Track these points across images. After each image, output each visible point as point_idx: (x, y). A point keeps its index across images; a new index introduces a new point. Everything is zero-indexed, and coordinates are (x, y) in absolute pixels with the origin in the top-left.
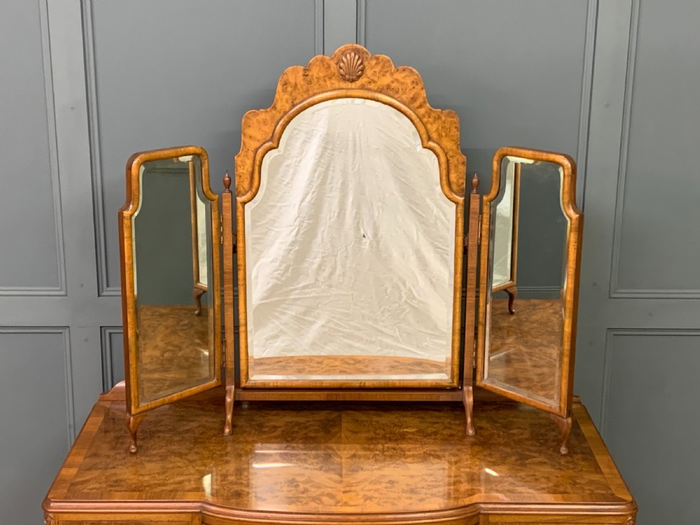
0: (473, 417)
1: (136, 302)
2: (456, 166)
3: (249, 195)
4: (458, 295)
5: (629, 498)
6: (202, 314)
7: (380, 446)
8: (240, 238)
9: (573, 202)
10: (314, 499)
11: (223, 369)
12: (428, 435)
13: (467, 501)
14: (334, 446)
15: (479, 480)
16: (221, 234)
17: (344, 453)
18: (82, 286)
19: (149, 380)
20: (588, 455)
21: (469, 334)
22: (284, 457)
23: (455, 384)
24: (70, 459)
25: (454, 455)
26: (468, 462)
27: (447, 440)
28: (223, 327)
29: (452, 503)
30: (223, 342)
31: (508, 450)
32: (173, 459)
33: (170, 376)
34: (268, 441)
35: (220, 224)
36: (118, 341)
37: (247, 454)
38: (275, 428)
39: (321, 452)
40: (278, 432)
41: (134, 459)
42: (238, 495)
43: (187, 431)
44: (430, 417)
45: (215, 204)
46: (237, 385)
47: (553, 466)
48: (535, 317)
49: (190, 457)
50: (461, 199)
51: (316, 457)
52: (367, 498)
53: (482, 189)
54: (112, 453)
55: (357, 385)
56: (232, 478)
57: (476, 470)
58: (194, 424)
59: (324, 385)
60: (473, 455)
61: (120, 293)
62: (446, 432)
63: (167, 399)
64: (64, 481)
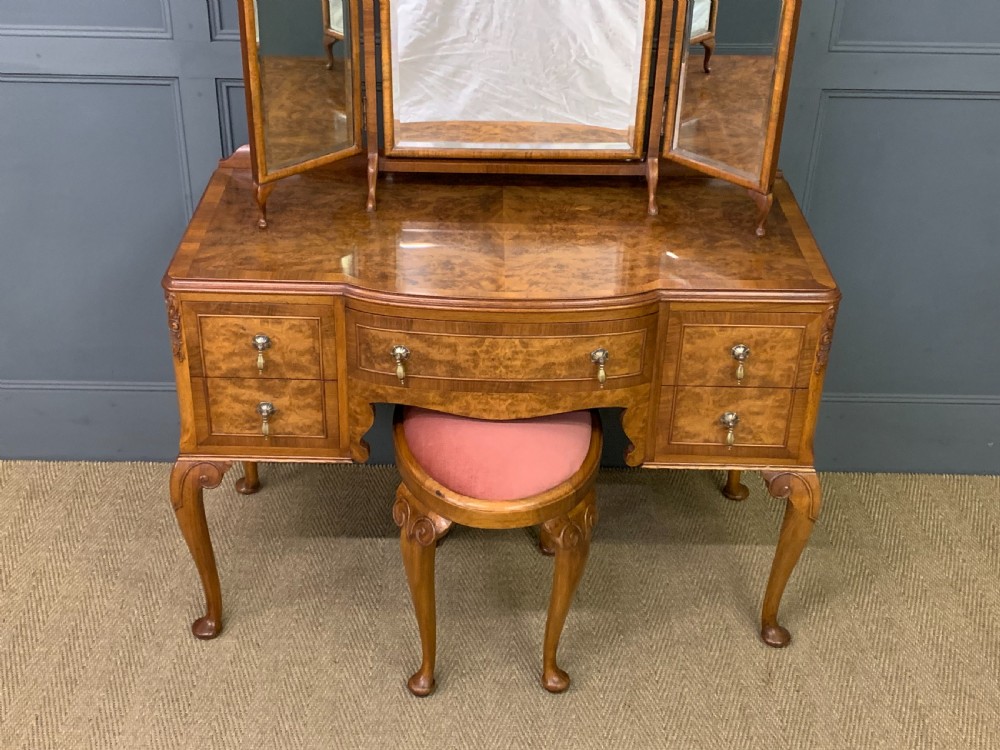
0: (656, 194)
1: (259, 50)
4: (649, 46)
5: (832, 285)
6: (336, 68)
7: (548, 227)
10: (472, 283)
11: (364, 133)
12: (602, 215)
13: (647, 287)
14: (493, 224)
15: (658, 264)
17: (506, 234)
18: (191, 26)
19: (276, 146)
20: (788, 238)
21: (659, 94)
22: (436, 237)
23: (638, 156)
24: (191, 232)
25: (632, 237)
26: (646, 243)
27: (626, 220)
28: (363, 83)
29: (626, 289)
30: (364, 101)
31: (696, 231)
32: (309, 236)
33: (301, 140)
34: (418, 218)
36: (238, 97)
37: (394, 232)
38: (426, 204)
39: (479, 232)
40: (430, 209)
41: (264, 235)
42: (384, 277)
43: (324, 205)
44: (606, 194)
46: (381, 153)
47: (747, 250)
48: (734, 77)
49: (328, 234)
51: (474, 237)
52: (532, 283)
54: (238, 228)
55: (522, 155)
56: (377, 259)
57: (656, 254)
58: (330, 198)
59: (483, 155)
60: (655, 237)
61: (239, 37)
62: (625, 211)
63: (300, 167)
64: (186, 257)
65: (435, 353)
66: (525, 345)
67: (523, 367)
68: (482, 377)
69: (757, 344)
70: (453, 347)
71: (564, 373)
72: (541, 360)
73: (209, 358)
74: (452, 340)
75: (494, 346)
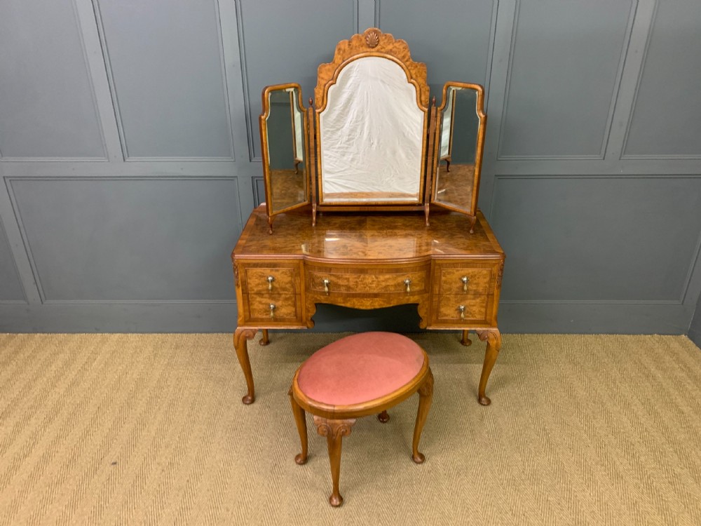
0: (429, 218)
1: (269, 167)
2: (425, 92)
3: (322, 109)
4: (424, 159)
5: (502, 252)
6: (299, 173)
7: (385, 231)
8: (318, 130)
9: (482, 109)
10: (355, 253)
11: (311, 196)
12: (407, 226)
13: (426, 254)
14: (364, 231)
15: (431, 245)
16: (308, 129)
17: (368, 234)
18: (242, 157)
19: (276, 203)
20: (483, 234)
21: (429, 178)
22: (340, 236)
23: (421, 202)
24: (242, 236)
25: (419, 235)
26: (425, 237)
27: (416, 228)
28: (310, 177)
29: (418, 255)
30: (311, 183)
31: (445, 232)
32: (290, 237)
33: (285, 201)
34: (332, 229)
35: (308, 124)
36: (261, 184)
37: (323, 234)
38: (335, 224)
39: (357, 234)
40: (337, 225)
41: (271, 236)
42: (319, 252)
43: (296, 225)
44: (408, 218)
45: (305, 113)
46: (318, 204)
47: (466, 239)
48: (459, 173)
49: (297, 236)
50: (426, 109)
51: (355, 236)
52: (379, 253)
53: (437, 104)
54: (261, 234)
55: (374, 203)
56: (317, 245)
57: (429, 241)
58: (298, 222)
59: (358, 204)
60: (429, 234)
61: (262, 160)
62: (416, 225)
63: (285, 210)
64: (240, 246)
65: (340, 282)
66: (377, 278)
67: (376, 287)
68: (359, 292)
69: (472, 276)
70: (348, 279)
71: (393, 289)
72: (384, 284)
73: (250, 286)
74: (347, 277)
75: (364, 278)
